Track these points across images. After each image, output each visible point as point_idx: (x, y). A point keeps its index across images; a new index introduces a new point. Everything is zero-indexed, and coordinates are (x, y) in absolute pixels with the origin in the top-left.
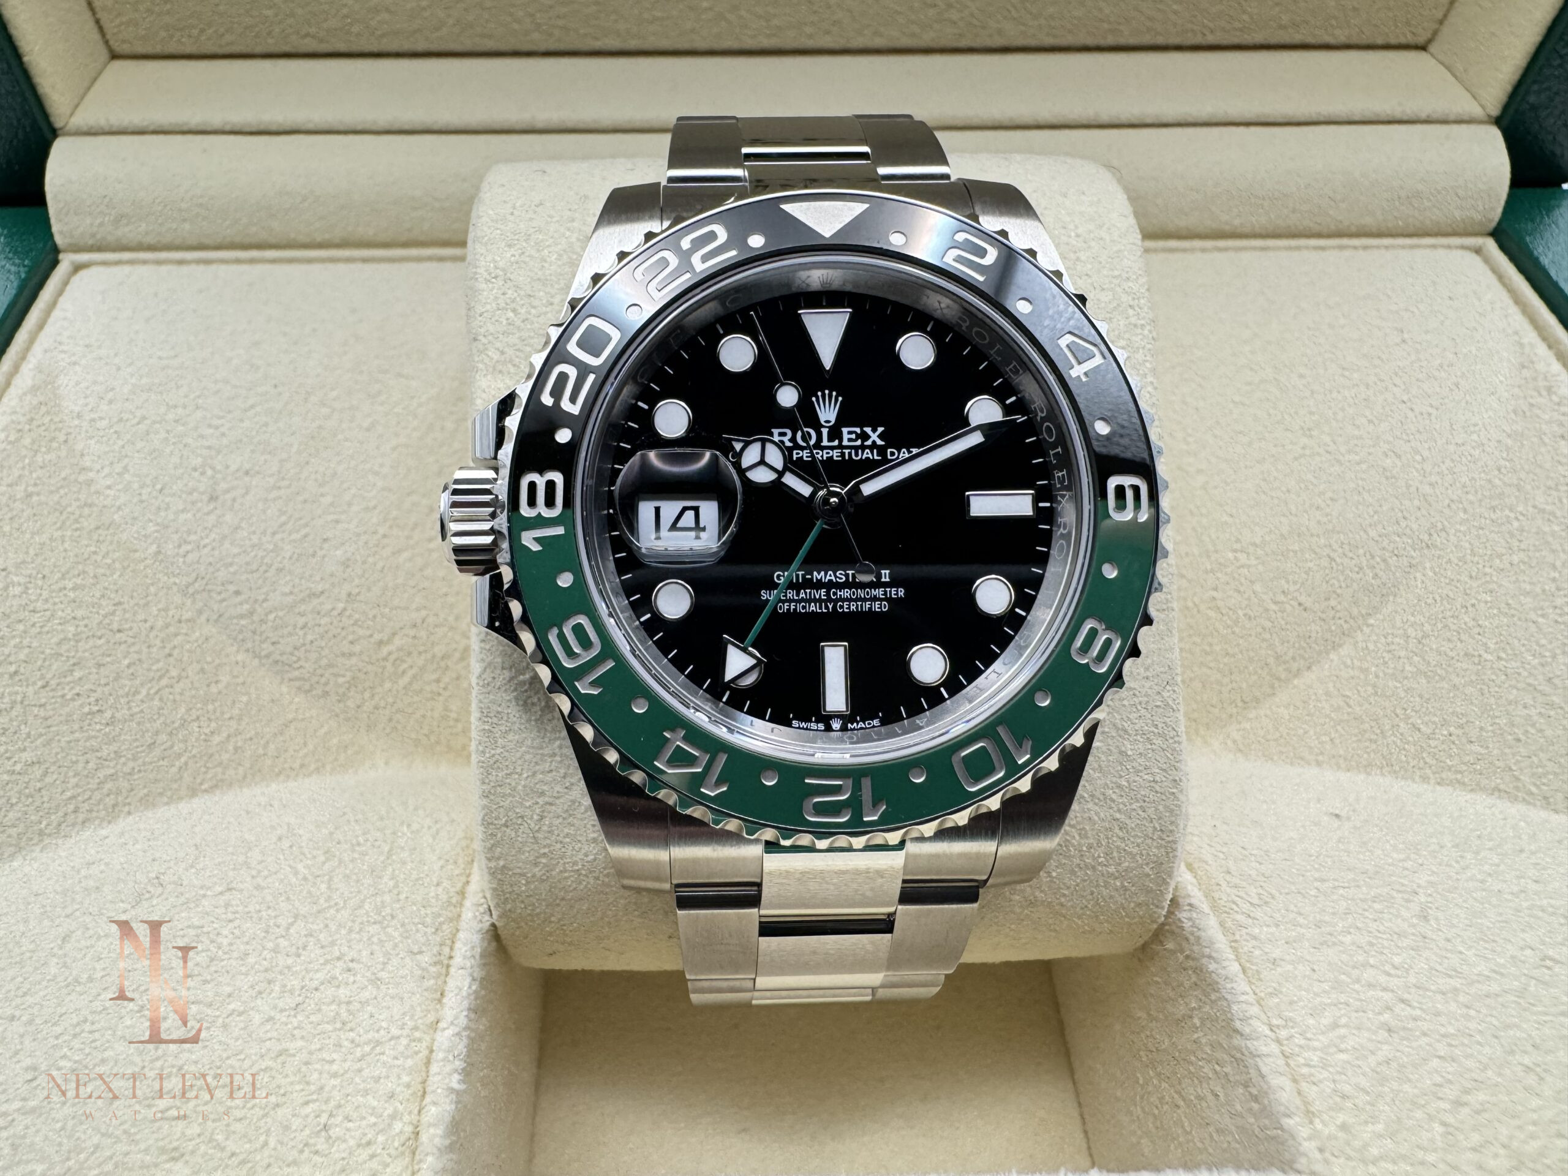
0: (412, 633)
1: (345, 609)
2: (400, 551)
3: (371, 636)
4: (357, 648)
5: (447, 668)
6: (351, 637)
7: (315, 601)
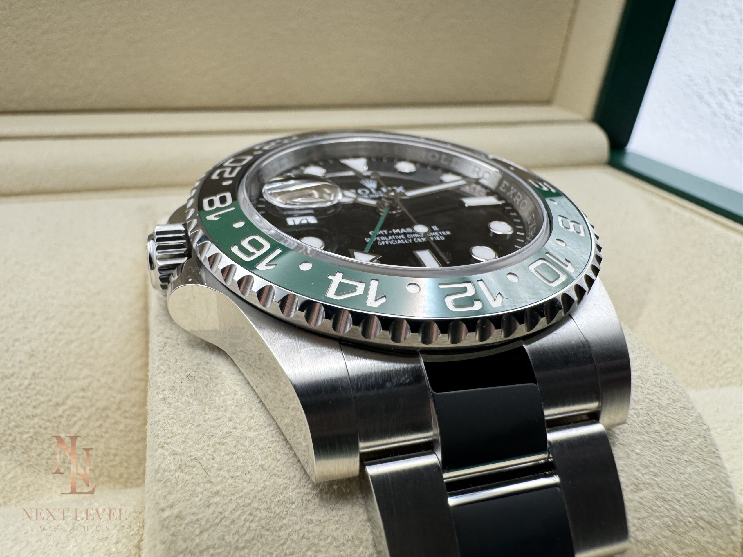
0: (81, 394)
1: (30, 384)
2: (72, 342)
3: (50, 401)
4: (39, 411)
5: (107, 416)
6: (34, 404)
7: (7, 382)
